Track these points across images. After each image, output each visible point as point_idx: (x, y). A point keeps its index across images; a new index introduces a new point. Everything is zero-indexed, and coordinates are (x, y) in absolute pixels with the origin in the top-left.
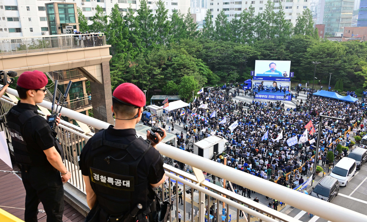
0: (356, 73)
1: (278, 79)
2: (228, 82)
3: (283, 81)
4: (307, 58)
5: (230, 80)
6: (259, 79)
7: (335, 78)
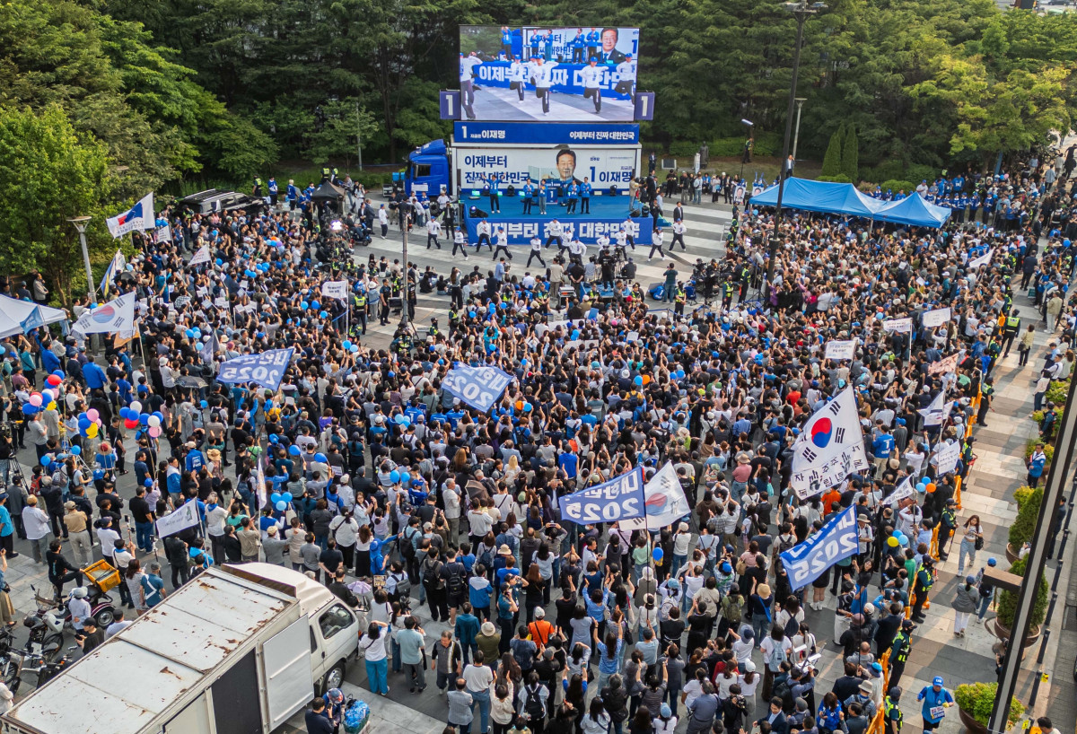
0: (913, 91)
1: (580, 135)
2: (324, 165)
3: (604, 141)
4: (702, 25)
5: (334, 149)
6: (485, 134)
7: (819, 118)
